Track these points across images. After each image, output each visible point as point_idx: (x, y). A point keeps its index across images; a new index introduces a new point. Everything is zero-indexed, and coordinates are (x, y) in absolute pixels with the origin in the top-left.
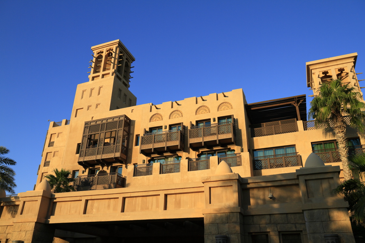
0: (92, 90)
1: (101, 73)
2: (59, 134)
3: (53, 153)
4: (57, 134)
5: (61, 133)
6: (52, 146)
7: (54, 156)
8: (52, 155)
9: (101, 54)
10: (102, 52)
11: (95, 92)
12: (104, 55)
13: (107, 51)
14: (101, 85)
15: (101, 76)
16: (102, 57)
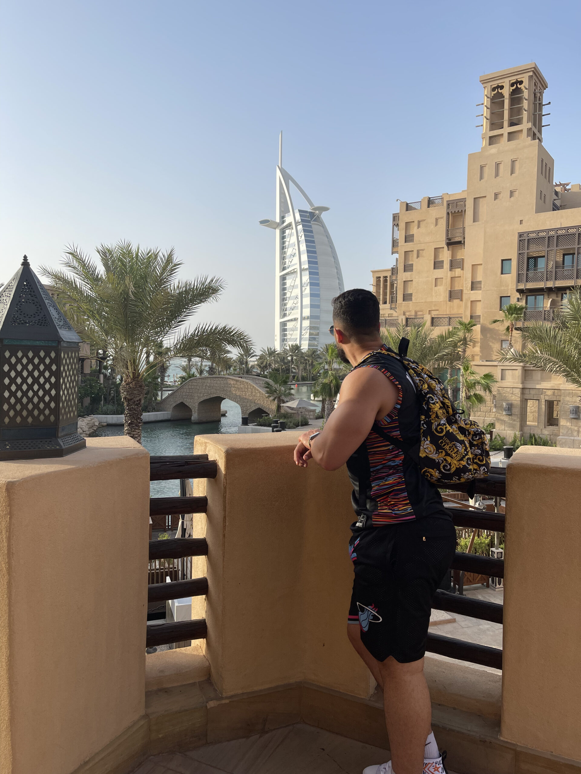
0: (498, 165)
1: (507, 129)
2: (419, 222)
3: (415, 253)
4: (416, 222)
5: (424, 220)
6: (412, 241)
7: (418, 257)
8: (415, 256)
9: (500, 91)
10: (502, 87)
11: (504, 169)
12: (506, 92)
13: (512, 85)
14: (513, 157)
15: (506, 136)
16: (504, 97)
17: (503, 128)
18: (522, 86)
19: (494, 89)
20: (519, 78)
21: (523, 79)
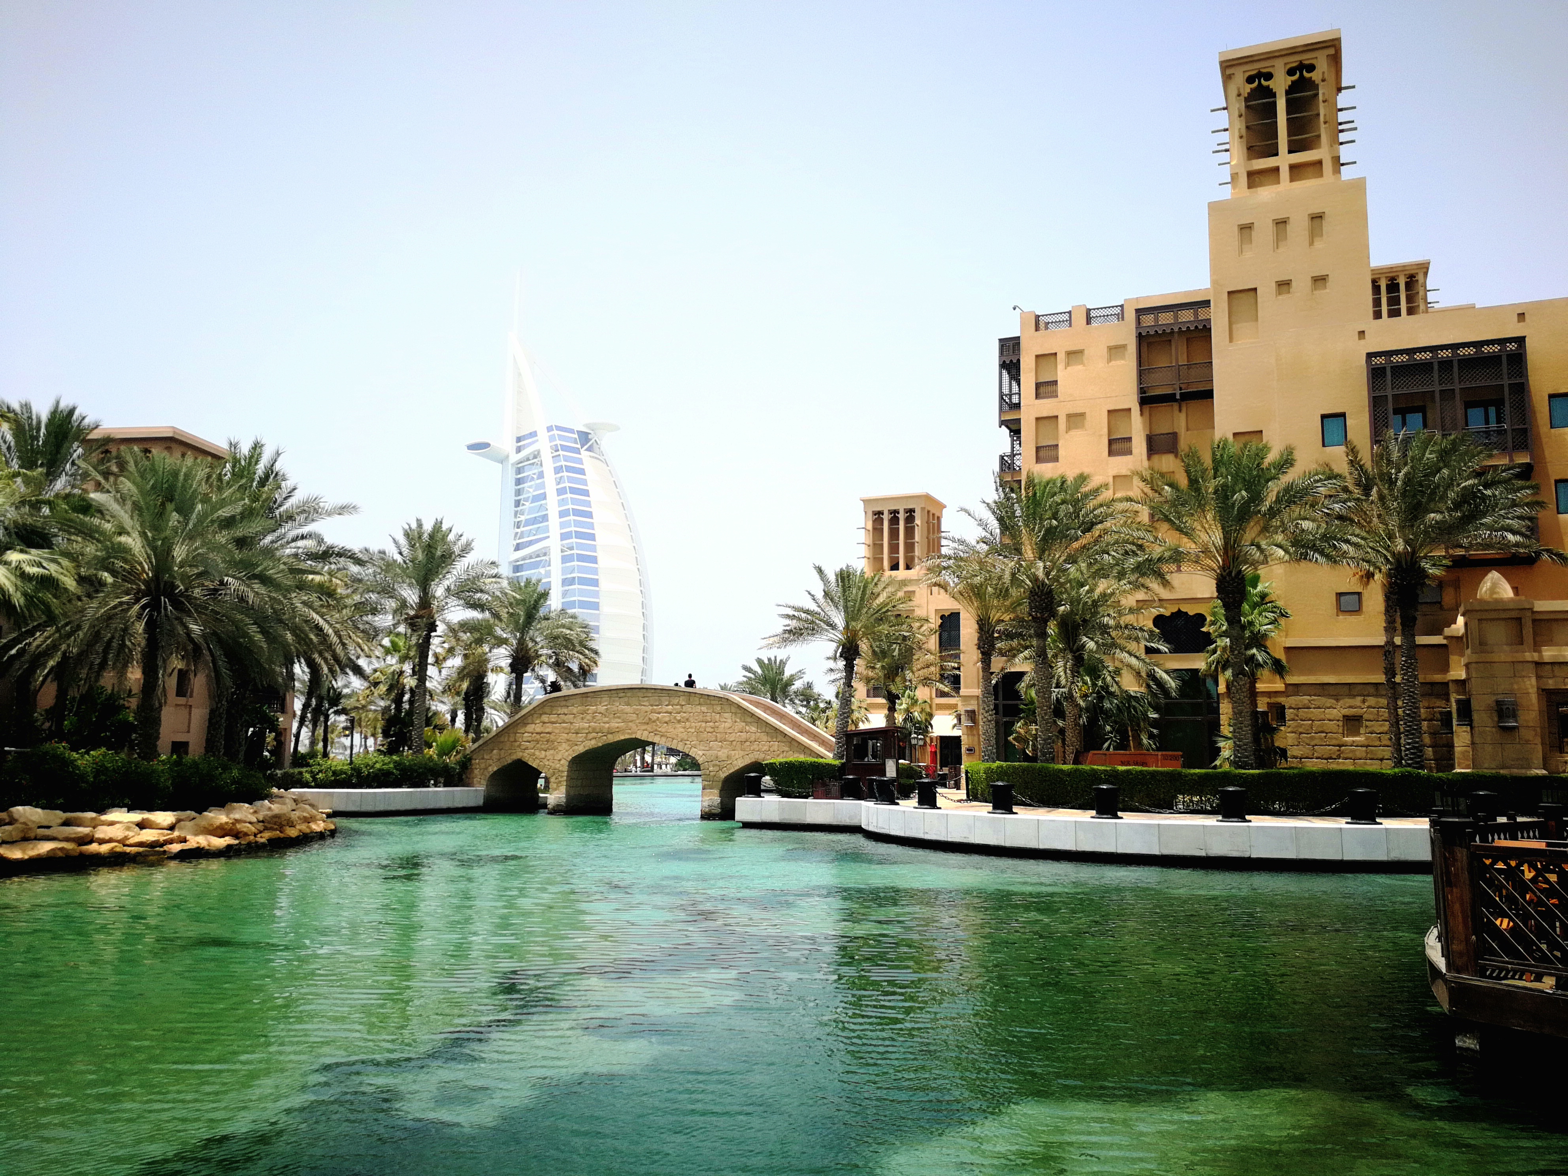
0: (1277, 225)
1: (1284, 159)
2: (1069, 355)
3: (1063, 421)
4: (1062, 355)
5: (1081, 351)
6: (1053, 394)
7: (1068, 429)
8: (1064, 427)
9: (1264, 83)
10: (1269, 76)
12: (1280, 84)
13: (1291, 72)
14: (1314, 209)
15: (1285, 171)
16: (1274, 95)
17: (1277, 154)
18: (1315, 76)
19: (1250, 80)
20: (1306, 58)
21: (1313, 62)
